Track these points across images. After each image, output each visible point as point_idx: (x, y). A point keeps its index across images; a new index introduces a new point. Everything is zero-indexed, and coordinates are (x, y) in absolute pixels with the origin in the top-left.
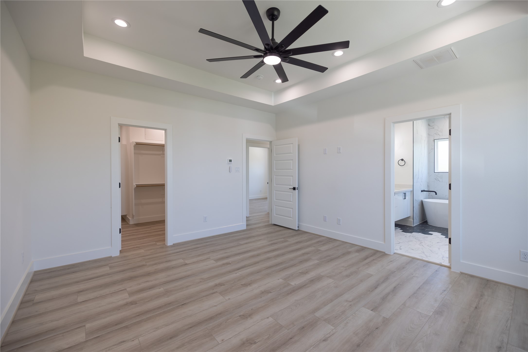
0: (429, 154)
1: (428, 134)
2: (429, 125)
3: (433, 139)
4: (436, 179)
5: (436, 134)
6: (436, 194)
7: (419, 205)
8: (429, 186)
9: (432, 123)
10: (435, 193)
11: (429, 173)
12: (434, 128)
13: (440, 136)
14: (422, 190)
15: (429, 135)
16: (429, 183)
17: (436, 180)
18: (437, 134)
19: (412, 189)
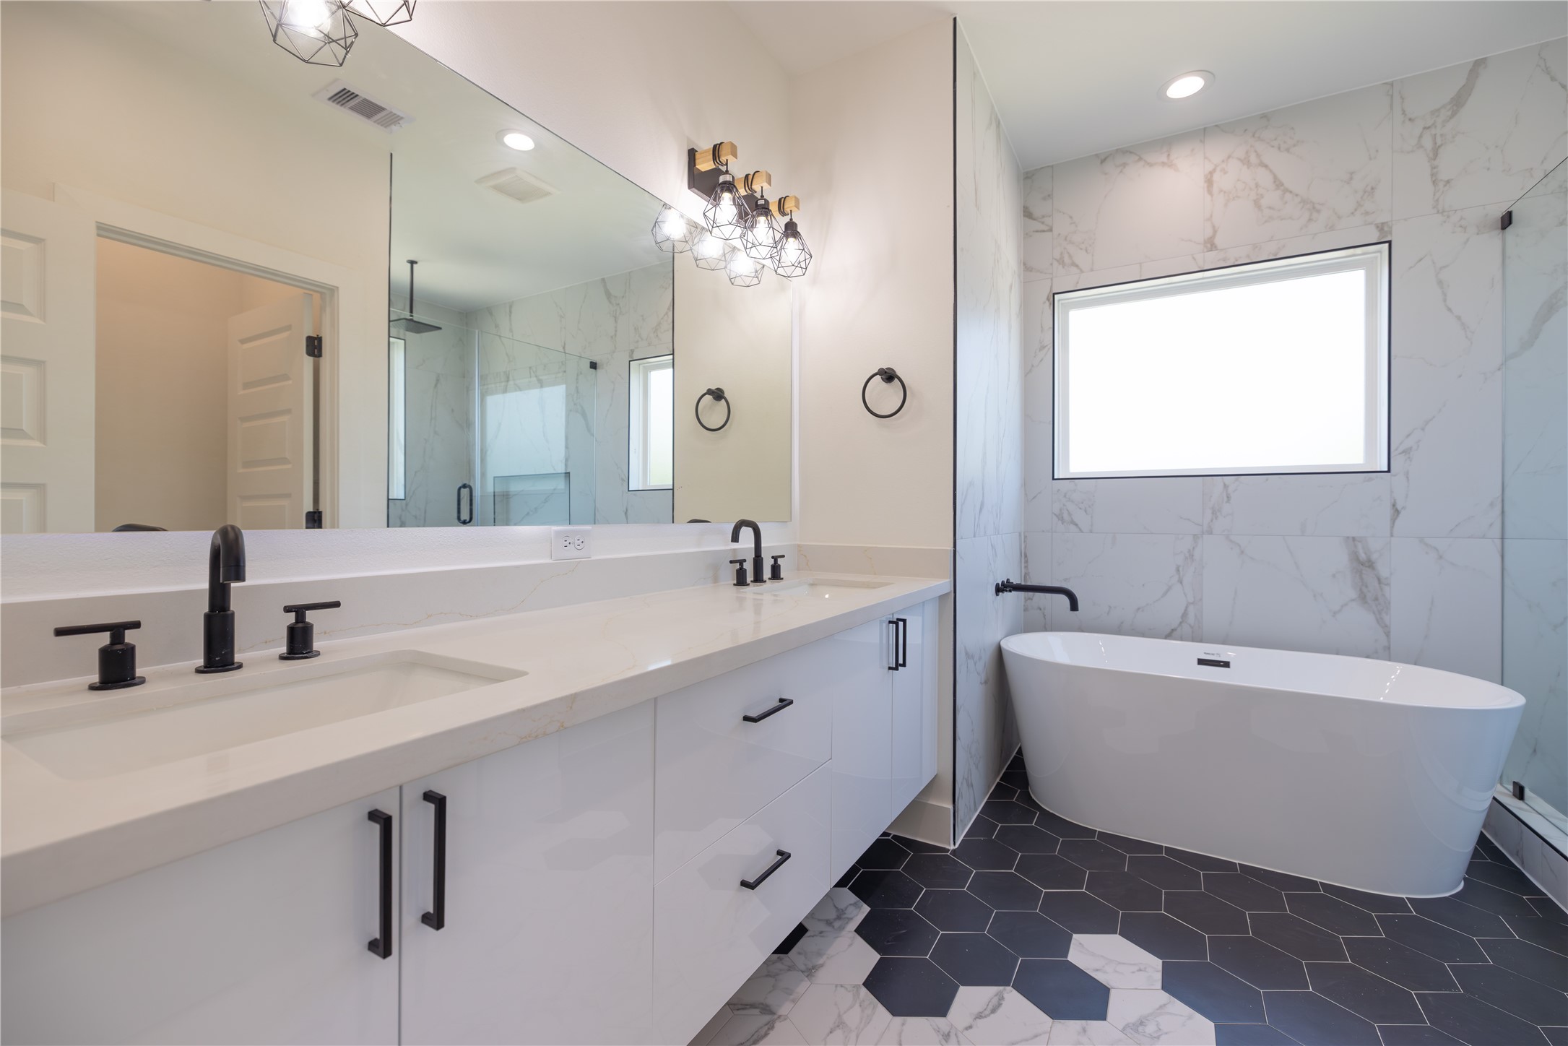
0: (1026, 376)
1: (1024, 264)
2: (1027, 213)
3: (1046, 292)
4: (1060, 517)
5: (1061, 262)
6: (1074, 606)
7: (986, 682)
8: (1026, 556)
9: (1044, 199)
10: (1064, 600)
11: (1026, 483)
12: (1051, 230)
13: (1082, 271)
14: (997, 585)
15: (1027, 267)
16: (1025, 537)
17: (1063, 521)
18: (1067, 260)
19: (944, 584)
